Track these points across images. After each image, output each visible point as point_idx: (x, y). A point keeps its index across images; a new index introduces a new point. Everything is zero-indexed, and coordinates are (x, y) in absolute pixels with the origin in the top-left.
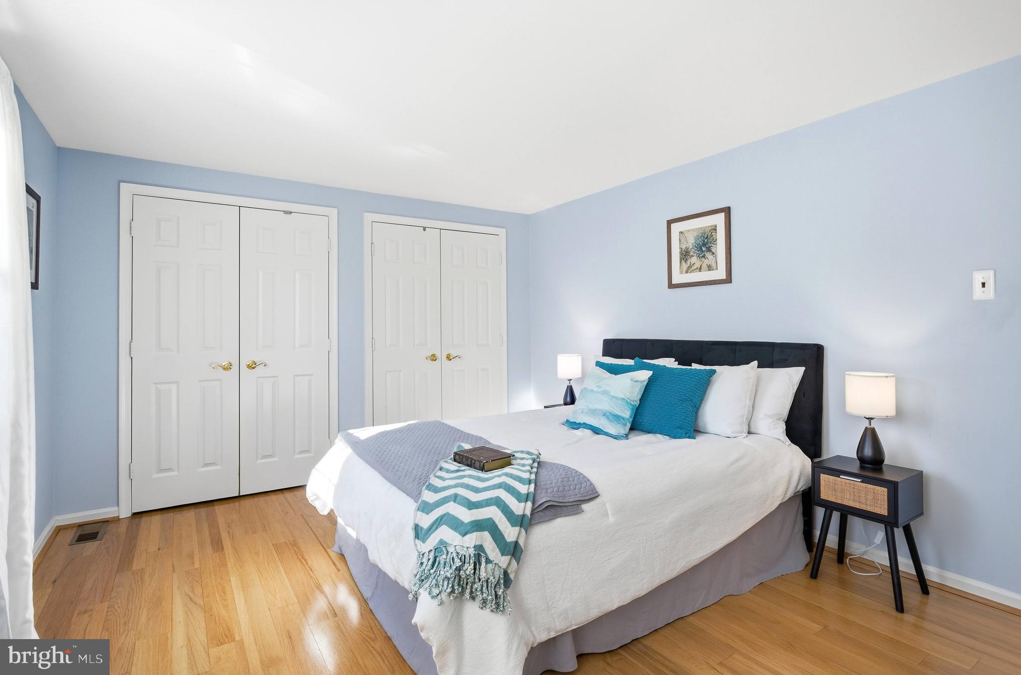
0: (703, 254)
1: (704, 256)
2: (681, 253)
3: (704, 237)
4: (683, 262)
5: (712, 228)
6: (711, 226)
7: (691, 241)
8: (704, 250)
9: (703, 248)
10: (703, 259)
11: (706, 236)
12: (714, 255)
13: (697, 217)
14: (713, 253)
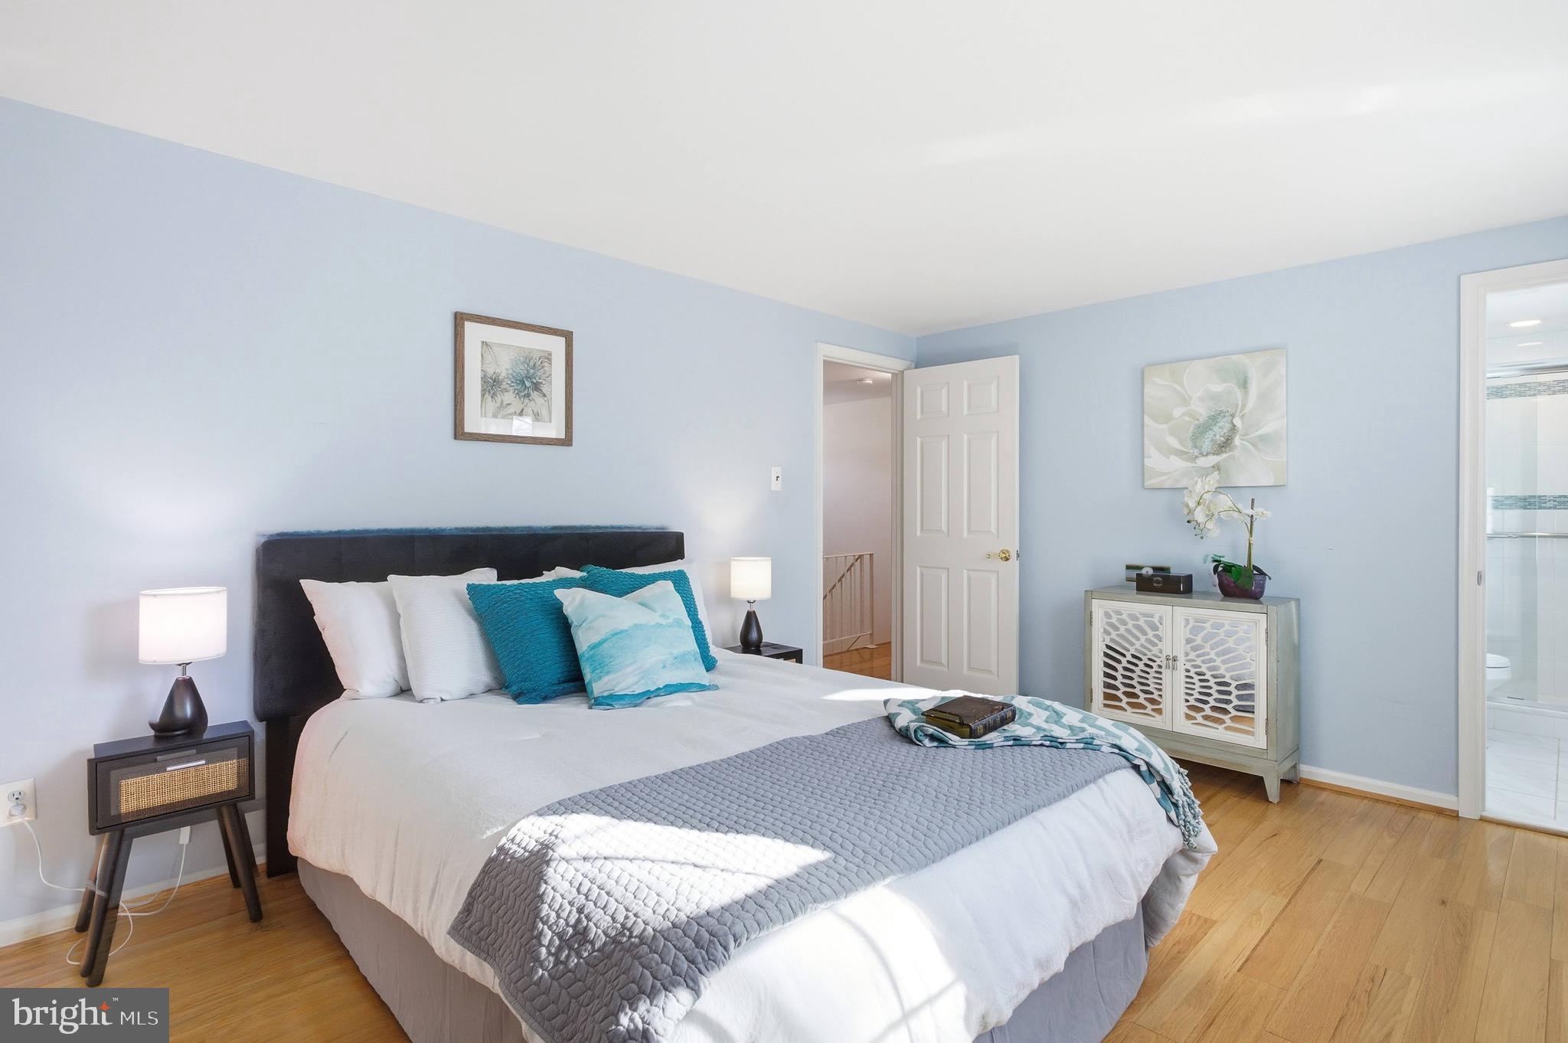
0: (526, 392)
1: (528, 395)
2: (484, 379)
3: (528, 365)
4: (488, 397)
5: (543, 354)
6: (543, 351)
7: (503, 366)
8: (528, 385)
9: (526, 383)
10: (526, 401)
11: (532, 364)
12: (546, 399)
13: (514, 327)
14: (545, 396)
